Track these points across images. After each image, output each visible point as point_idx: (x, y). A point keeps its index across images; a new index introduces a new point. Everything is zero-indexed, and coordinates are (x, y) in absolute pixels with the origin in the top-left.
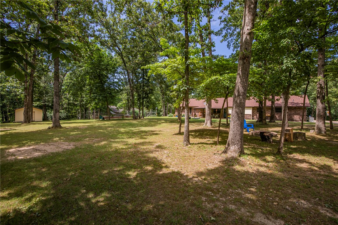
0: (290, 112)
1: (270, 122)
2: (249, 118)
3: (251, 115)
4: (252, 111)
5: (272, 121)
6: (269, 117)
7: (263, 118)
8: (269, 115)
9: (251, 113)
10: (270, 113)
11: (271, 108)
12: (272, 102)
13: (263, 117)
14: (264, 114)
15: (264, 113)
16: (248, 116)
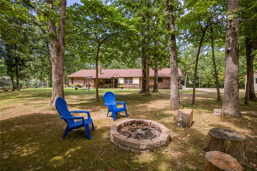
0: (169, 81)
1: (153, 92)
2: (137, 87)
3: (138, 84)
4: (140, 81)
5: (155, 91)
6: (153, 86)
7: (147, 89)
8: (153, 84)
9: (138, 83)
10: (153, 82)
11: (154, 78)
12: (155, 71)
13: (147, 87)
14: (147, 84)
15: (147, 82)
16: (136, 85)
